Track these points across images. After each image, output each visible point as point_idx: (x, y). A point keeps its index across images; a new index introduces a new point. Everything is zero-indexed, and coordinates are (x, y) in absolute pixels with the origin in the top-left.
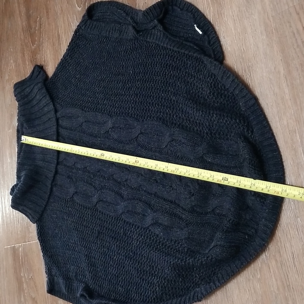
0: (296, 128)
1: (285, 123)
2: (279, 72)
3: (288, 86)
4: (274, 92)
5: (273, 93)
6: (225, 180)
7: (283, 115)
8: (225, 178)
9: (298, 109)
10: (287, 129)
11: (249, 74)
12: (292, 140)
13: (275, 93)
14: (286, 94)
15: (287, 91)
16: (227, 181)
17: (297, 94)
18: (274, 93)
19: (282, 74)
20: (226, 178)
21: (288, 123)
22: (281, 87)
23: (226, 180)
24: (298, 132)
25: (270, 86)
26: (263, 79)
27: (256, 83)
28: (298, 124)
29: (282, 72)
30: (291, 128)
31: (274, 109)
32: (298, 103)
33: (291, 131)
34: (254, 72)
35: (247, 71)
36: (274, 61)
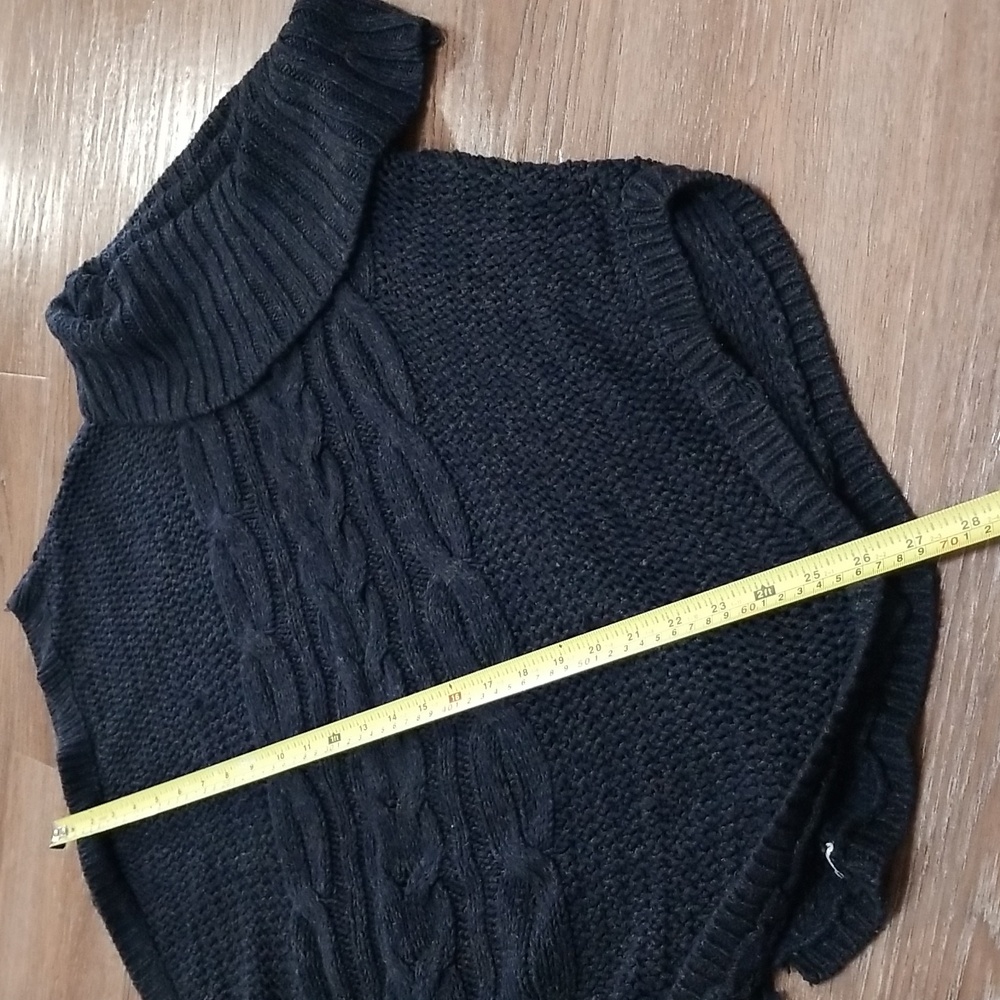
0: (914, 264)
1: (887, 238)
2: (924, 54)
3: (937, 114)
4: (886, 122)
5: (881, 124)
6: (765, 597)
7: (887, 207)
8: (763, 587)
9: (941, 203)
10: (885, 260)
11: (829, 32)
12: (888, 299)
13: (889, 125)
14: (921, 139)
15: (927, 128)
16: (774, 593)
17: (954, 151)
18: (885, 126)
19: (932, 67)
20: (767, 586)
21: (893, 240)
22: (914, 109)
23: (769, 595)
24: (915, 277)
25: (879, 96)
26: (868, 64)
27: (841, 72)
28: (923, 252)
29: (935, 59)
30: (898, 261)
31: (867, 179)
32: (949, 183)
33: (893, 270)
34: (845, 31)
35: (826, 20)
36: (922, 14)
